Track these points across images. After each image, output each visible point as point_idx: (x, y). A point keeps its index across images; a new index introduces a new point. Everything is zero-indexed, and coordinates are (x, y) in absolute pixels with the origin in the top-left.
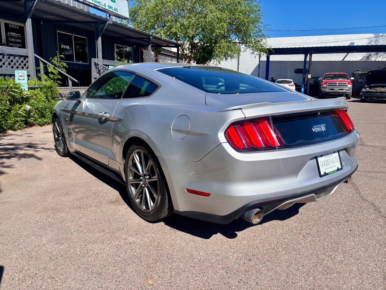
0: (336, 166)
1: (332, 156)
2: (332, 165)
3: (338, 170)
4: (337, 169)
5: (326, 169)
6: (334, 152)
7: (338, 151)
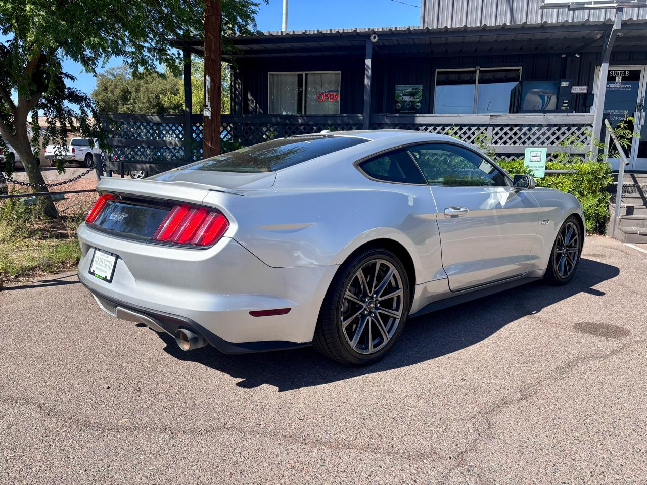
0: (106, 272)
1: (108, 257)
2: (103, 268)
3: (105, 279)
4: (104, 277)
5: (97, 268)
6: (112, 254)
7: (117, 257)
